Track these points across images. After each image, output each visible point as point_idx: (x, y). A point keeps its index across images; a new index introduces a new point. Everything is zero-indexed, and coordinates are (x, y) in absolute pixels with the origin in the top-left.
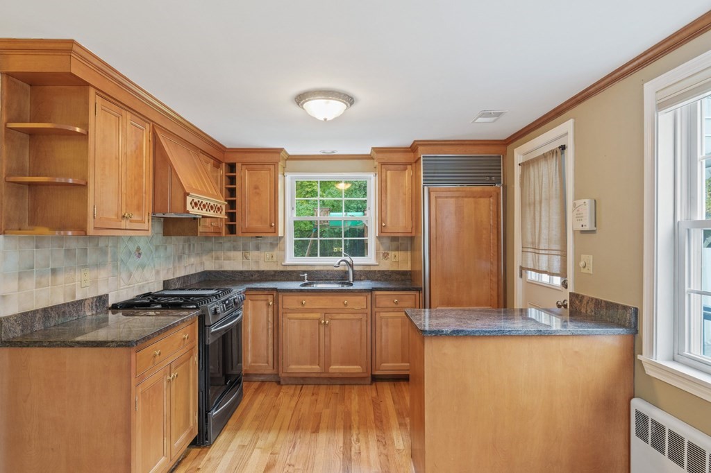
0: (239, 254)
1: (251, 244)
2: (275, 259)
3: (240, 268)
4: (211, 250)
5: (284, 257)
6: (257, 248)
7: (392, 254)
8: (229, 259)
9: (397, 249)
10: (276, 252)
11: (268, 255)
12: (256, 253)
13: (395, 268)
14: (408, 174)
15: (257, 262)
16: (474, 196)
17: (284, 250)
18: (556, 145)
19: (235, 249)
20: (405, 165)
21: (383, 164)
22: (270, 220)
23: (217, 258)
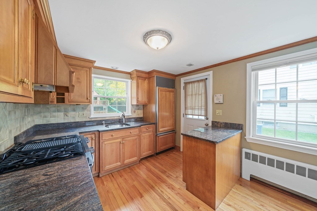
0: (62, 114)
1: (70, 108)
2: (85, 115)
3: (63, 121)
4: (40, 112)
5: (90, 114)
6: (74, 110)
7: (137, 111)
8: (54, 117)
9: (138, 109)
10: (85, 112)
11: (81, 113)
12: (74, 113)
13: (138, 116)
14: (146, 81)
15: (74, 118)
16: (170, 91)
17: (90, 111)
18: (204, 78)
19: (58, 111)
20: (145, 79)
21: (138, 77)
22: (87, 96)
23: (45, 117)
